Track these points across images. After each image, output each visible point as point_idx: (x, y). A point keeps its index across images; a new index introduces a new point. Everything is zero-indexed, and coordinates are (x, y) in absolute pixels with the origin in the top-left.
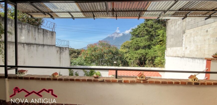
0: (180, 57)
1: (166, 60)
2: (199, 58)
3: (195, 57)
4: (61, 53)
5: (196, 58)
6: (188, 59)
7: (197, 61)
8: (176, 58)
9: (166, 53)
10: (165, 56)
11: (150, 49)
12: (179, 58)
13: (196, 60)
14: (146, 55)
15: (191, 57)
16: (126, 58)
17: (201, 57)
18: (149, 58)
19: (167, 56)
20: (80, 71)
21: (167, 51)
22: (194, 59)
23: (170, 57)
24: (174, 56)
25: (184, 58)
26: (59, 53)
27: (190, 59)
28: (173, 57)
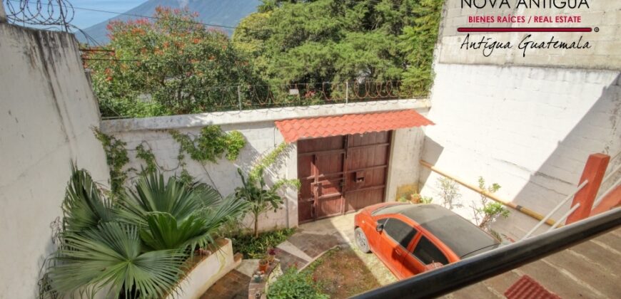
0: (497, 65)
1: (437, 76)
2: (569, 68)
3: (555, 63)
4: (49, 66)
5: (559, 67)
6: (528, 70)
7: (564, 76)
8: (481, 67)
9: (436, 52)
10: (435, 62)
11: (337, 40)
12: (494, 68)
13: (561, 73)
14: (335, 61)
15: (540, 63)
16: (258, 73)
17: (579, 64)
18: (343, 70)
19: (440, 63)
20: (158, 138)
21: (444, 47)
22: (552, 70)
23: (453, 66)
24: (472, 61)
25: (513, 69)
26: (39, 63)
27: (535, 71)
28: (467, 67)
